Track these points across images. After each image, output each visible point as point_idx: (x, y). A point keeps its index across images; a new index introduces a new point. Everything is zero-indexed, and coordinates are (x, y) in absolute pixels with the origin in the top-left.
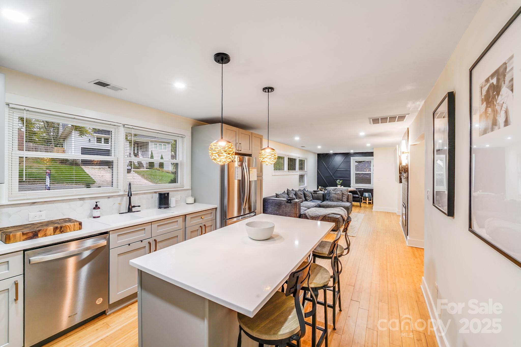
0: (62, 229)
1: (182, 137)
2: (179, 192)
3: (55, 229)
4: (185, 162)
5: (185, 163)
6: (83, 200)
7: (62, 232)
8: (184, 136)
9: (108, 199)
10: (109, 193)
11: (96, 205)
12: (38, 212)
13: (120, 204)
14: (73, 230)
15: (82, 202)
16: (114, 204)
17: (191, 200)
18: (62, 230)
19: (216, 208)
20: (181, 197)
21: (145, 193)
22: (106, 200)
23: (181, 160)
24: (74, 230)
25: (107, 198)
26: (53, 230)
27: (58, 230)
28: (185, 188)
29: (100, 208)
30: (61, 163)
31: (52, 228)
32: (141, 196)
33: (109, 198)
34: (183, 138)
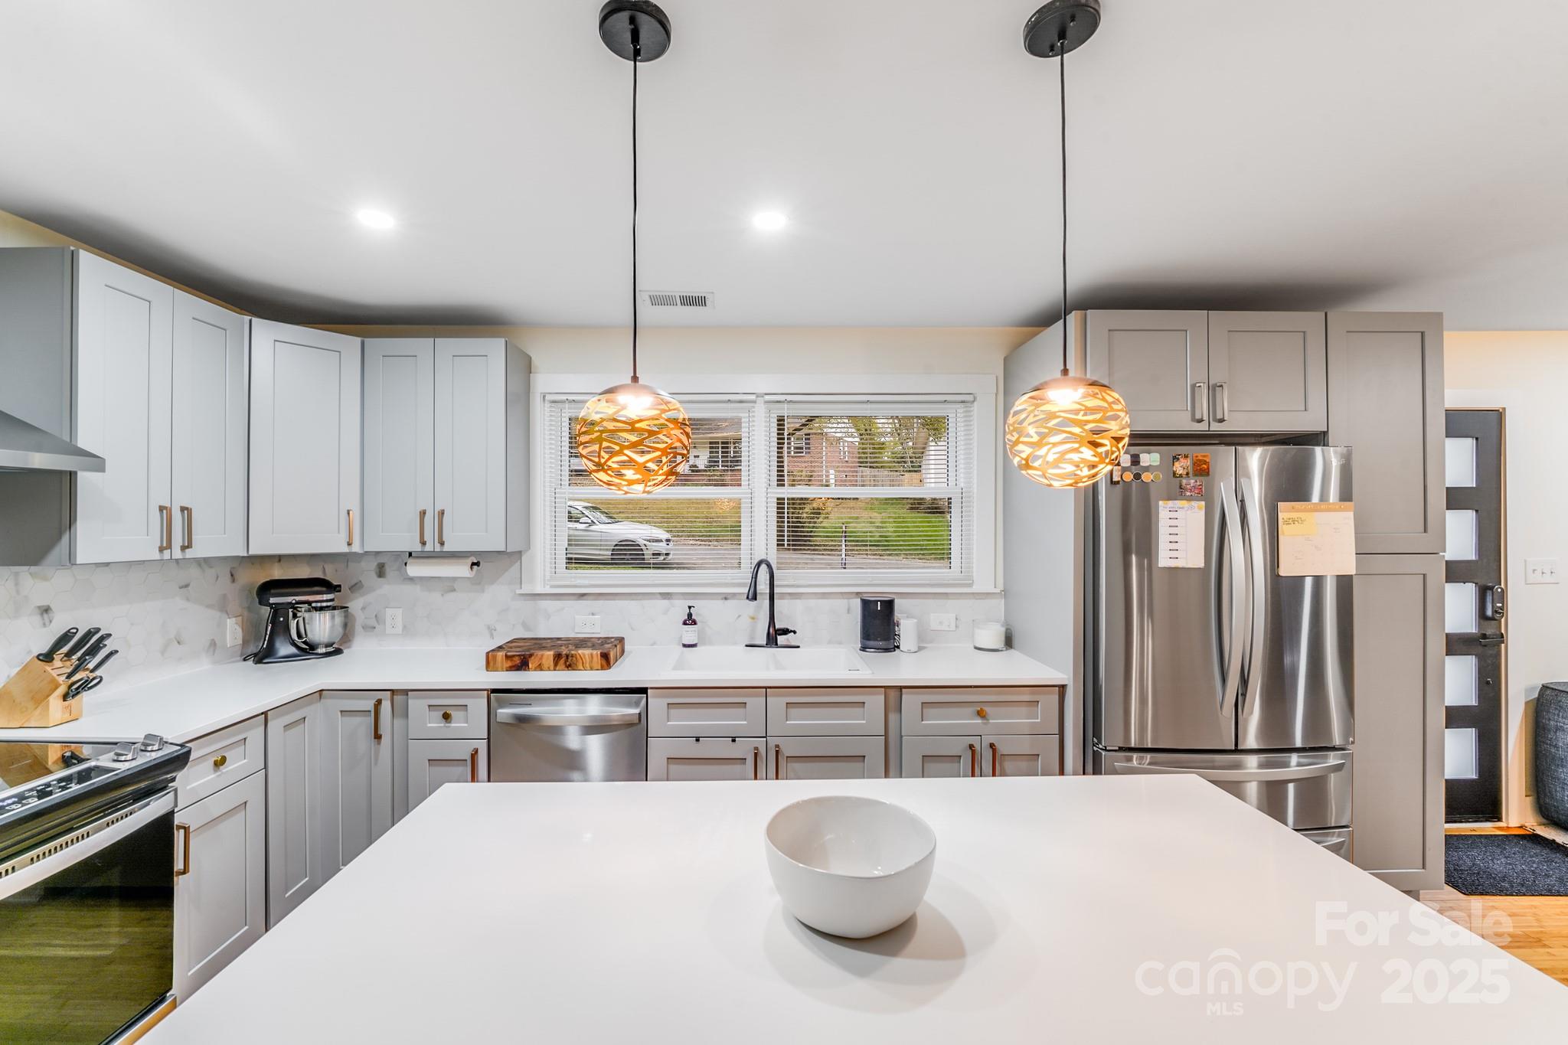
0: (569, 660)
1: (962, 402)
2: (950, 603)
3: (558, 657)
4: (975, 491)
5: (975, 495)
6: (669, 599)
7: (569, 666)
8: (970, 398)
9: (724, 600)
10: (726, 585)
11: (690, 615)
12: (589, 615)
13: (753, 618)
14: (589, 668)
15: (666, 602)
16: (739, 616)
17: (991, 636)
18: (568, 663)
19: (1062, 688)
20: (957, 619)
21: (824, 595)
22: (719, 604)
23: (962, 485)
24: (592, 669)
25: (722, 599)
26: (554, 660)
27: (562, 661)
28: (975, 589)
29: (695, 624)
30: (912, 508)
31: (551, 653)
32: (812, 602)
33: (726, 599)
34: (969, 404)
